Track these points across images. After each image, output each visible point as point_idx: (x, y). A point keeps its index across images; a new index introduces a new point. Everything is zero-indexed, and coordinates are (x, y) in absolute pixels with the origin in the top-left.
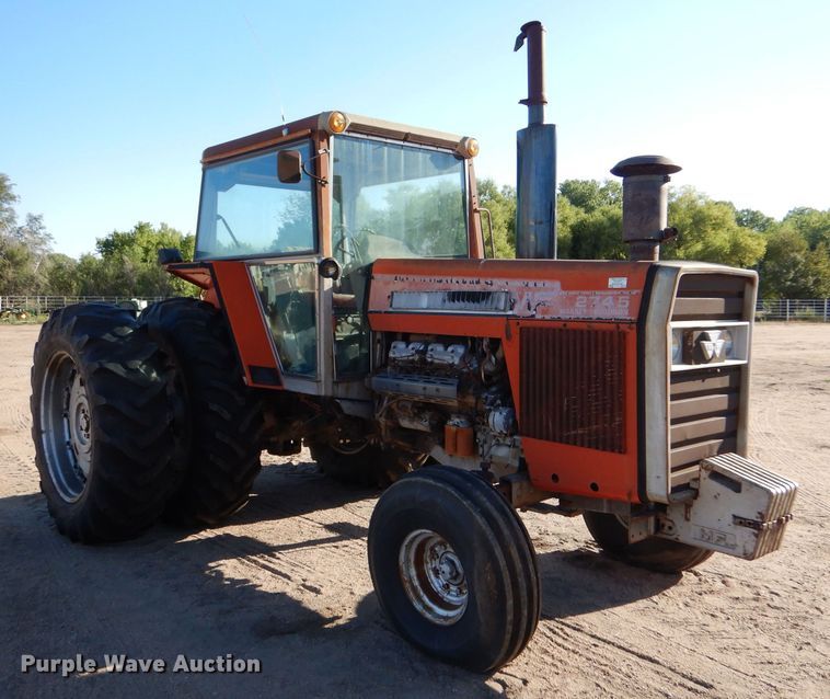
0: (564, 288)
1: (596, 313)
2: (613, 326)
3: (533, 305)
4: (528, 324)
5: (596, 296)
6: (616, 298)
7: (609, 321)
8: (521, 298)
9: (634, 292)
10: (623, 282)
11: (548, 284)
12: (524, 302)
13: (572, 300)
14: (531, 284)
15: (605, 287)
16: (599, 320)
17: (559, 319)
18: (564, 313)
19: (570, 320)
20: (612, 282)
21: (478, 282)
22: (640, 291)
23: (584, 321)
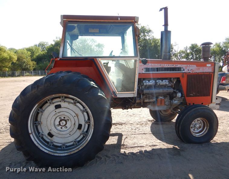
0: (197, 66)
1: (205, 71)
2: (209, 73)
3: (190, 70)
4: (189, 74)
5: (204, 68)
6: (209, 68)
7: (207, 72)
8: (186, 68)
9: (212, 67)
10: (210, 65)
11: (193, 66)
12: (187, 69)
13: (199, 69)
14: (188, 66)
15: (206, 66)
16: (206, 72)
17: (196, 73)
18: (198, 71)
19: (199, 73)
20: (207, 65)
21: (173, 65)
22: (214, 67)
23: (202, 73)
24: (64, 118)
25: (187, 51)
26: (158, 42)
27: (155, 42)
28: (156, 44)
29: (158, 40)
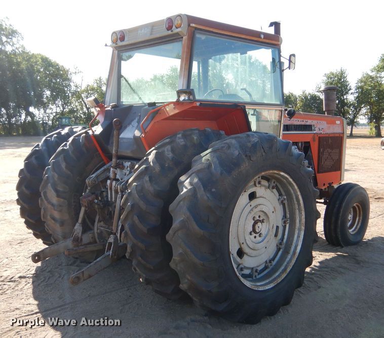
0: (327, 123)
1: (335, 131)
3: (321, 129)
4: (320, 136)
5: (334, 126)
6: (338, 127)
10: (339, 122)
12: (318, 128)
13: (329, 128)
14: (319, 122)
15: (336, 123)
16: (336, 134)
17: (327, 134)
19: (330, 134)
21: (303, 121)
23: (333, 134)
24: (259, 217)
25: (101, 87)
26: (36, 62)
27: (28, 60)
28: (32, 66)
29: (36, 58)
